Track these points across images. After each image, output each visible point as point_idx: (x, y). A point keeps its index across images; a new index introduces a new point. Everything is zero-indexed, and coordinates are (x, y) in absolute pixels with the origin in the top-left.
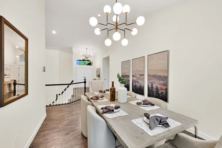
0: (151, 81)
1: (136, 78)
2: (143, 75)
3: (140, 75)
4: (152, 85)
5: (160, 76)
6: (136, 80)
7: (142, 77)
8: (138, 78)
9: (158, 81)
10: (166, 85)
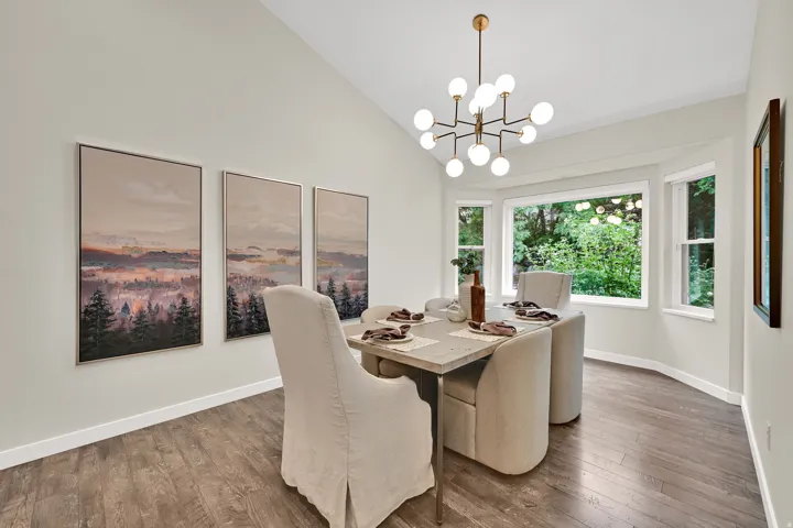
0: (328, 272)
1: (258, 264)
2: (298, 253)
3: (281, 252)
4: (331, 283)
5: (352, 256)
6: (259, 275)
7: (292, 261)
8: (273, 263)
9: (346, 270)
10: (364, 276)
